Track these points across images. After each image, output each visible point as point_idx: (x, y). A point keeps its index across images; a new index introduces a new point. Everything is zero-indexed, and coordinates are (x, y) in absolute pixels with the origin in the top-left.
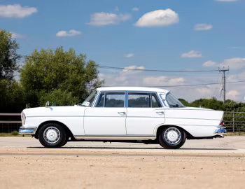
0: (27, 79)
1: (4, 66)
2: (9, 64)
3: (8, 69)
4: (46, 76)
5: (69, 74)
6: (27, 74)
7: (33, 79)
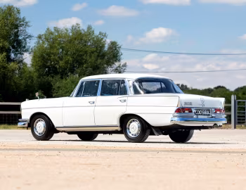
0: (40, 64)
1: (13, 47)
2: (18, 45)
3: (17, 51)
4: (61, 60)
5: (88, 58)
6: (39, 58)
7: (47, 63)
